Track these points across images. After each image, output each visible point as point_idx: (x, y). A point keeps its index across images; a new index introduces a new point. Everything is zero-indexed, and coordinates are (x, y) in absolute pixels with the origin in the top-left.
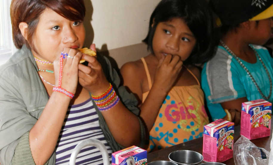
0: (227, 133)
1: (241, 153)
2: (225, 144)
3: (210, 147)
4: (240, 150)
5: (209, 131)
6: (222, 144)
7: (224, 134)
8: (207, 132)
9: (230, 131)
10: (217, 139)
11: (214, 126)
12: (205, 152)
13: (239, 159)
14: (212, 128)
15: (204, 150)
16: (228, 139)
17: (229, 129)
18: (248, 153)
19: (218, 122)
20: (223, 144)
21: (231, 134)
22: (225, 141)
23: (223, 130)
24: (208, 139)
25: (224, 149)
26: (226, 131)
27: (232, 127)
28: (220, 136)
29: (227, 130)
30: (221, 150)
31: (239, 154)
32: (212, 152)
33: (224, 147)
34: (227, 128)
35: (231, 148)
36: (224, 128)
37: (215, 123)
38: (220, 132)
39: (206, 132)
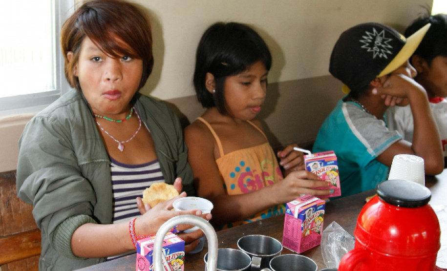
0: (315, 213)
1: (331, 244)
2: (312, 228)
3: (293, 230)
4: (330, 239)
5: (292, 210)
6: (308, 227)
7: (312, 214)
8: (291, 212)
9: (319, 211)
10: (302, 221)
11: (300, 204)
12: (286, 237)
13: (328, 250)
14: (296, 207)
15: (285, 233)
16: (316, 221)
17: (318, 208)
18: (340, 244)
19: (305, 198)
20: (310, 227)
21: (321, 215)
22: (312, 224)
23: (310, 210)
24: (291, 220)
25: (311, 233)
26: (315, 212)
27: (322, 206)
28: (307, 217)
29: (316, 210)
30: (306, 235)
31: (329, 245)
32: (295, 236)
33: (311, 231)
34: (315, 208)
35: (319, 233)
36: (312, 207)
37: (301, 200)
38: (307, 212)
39: (288, 211)
